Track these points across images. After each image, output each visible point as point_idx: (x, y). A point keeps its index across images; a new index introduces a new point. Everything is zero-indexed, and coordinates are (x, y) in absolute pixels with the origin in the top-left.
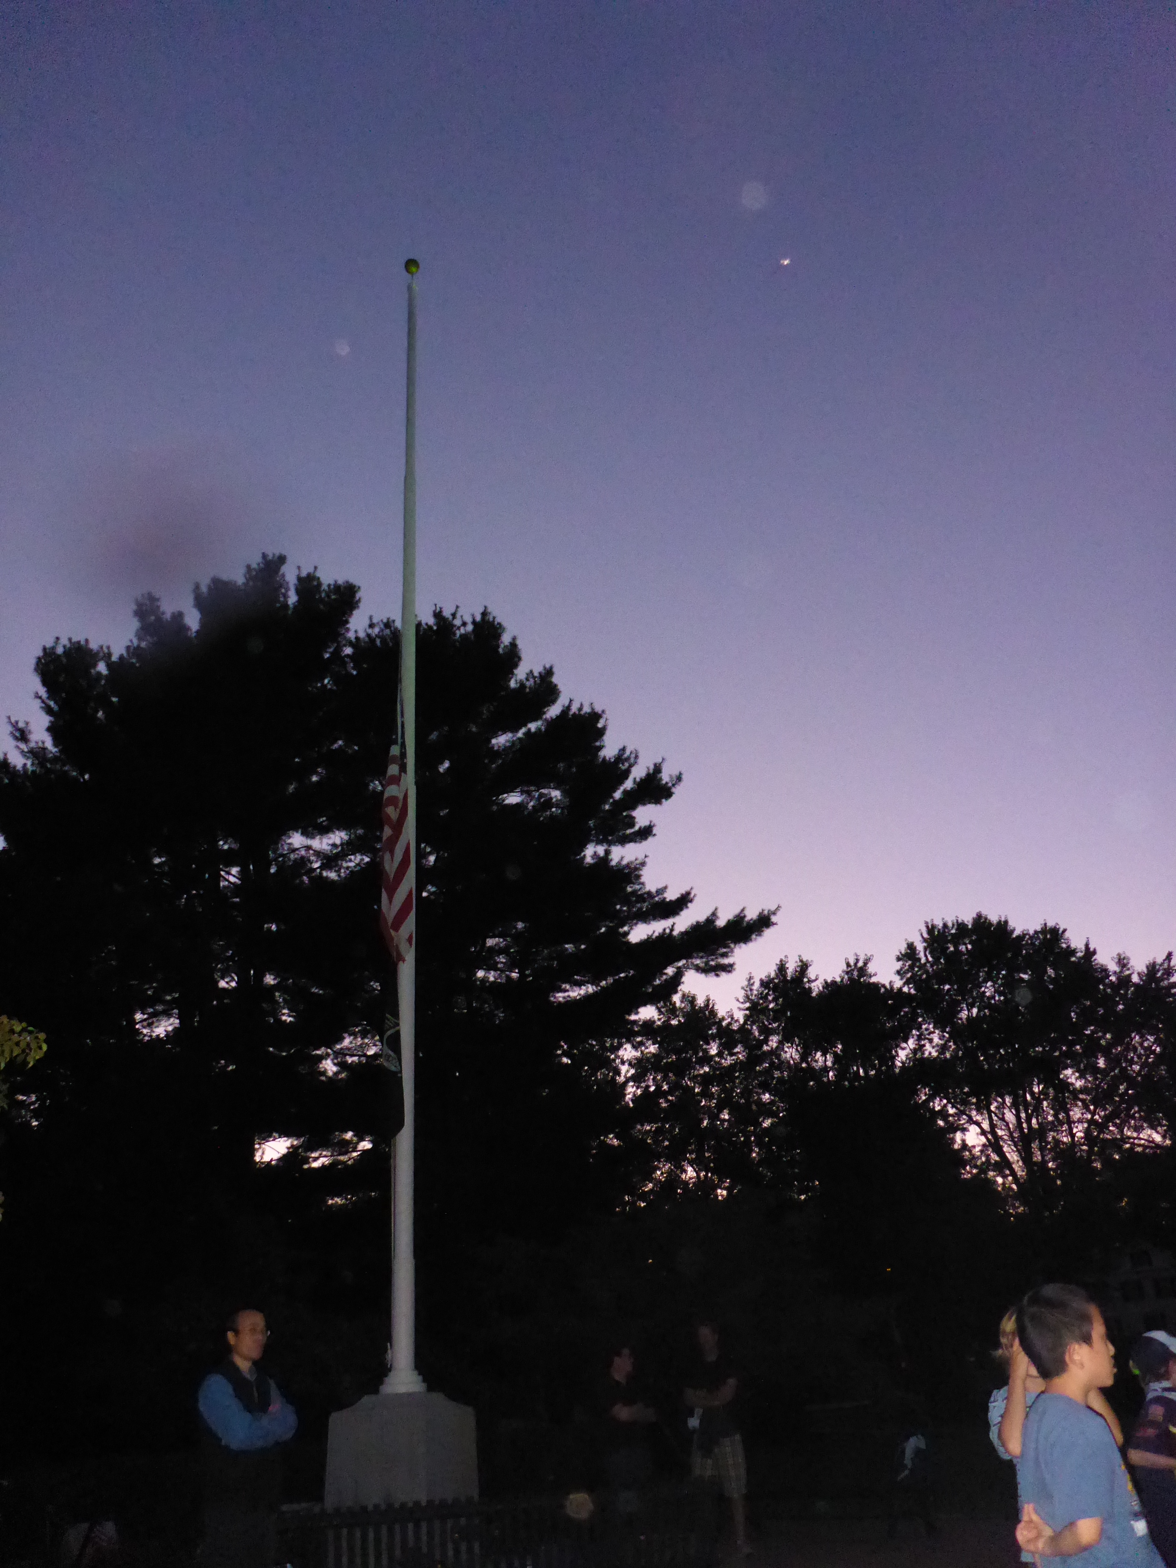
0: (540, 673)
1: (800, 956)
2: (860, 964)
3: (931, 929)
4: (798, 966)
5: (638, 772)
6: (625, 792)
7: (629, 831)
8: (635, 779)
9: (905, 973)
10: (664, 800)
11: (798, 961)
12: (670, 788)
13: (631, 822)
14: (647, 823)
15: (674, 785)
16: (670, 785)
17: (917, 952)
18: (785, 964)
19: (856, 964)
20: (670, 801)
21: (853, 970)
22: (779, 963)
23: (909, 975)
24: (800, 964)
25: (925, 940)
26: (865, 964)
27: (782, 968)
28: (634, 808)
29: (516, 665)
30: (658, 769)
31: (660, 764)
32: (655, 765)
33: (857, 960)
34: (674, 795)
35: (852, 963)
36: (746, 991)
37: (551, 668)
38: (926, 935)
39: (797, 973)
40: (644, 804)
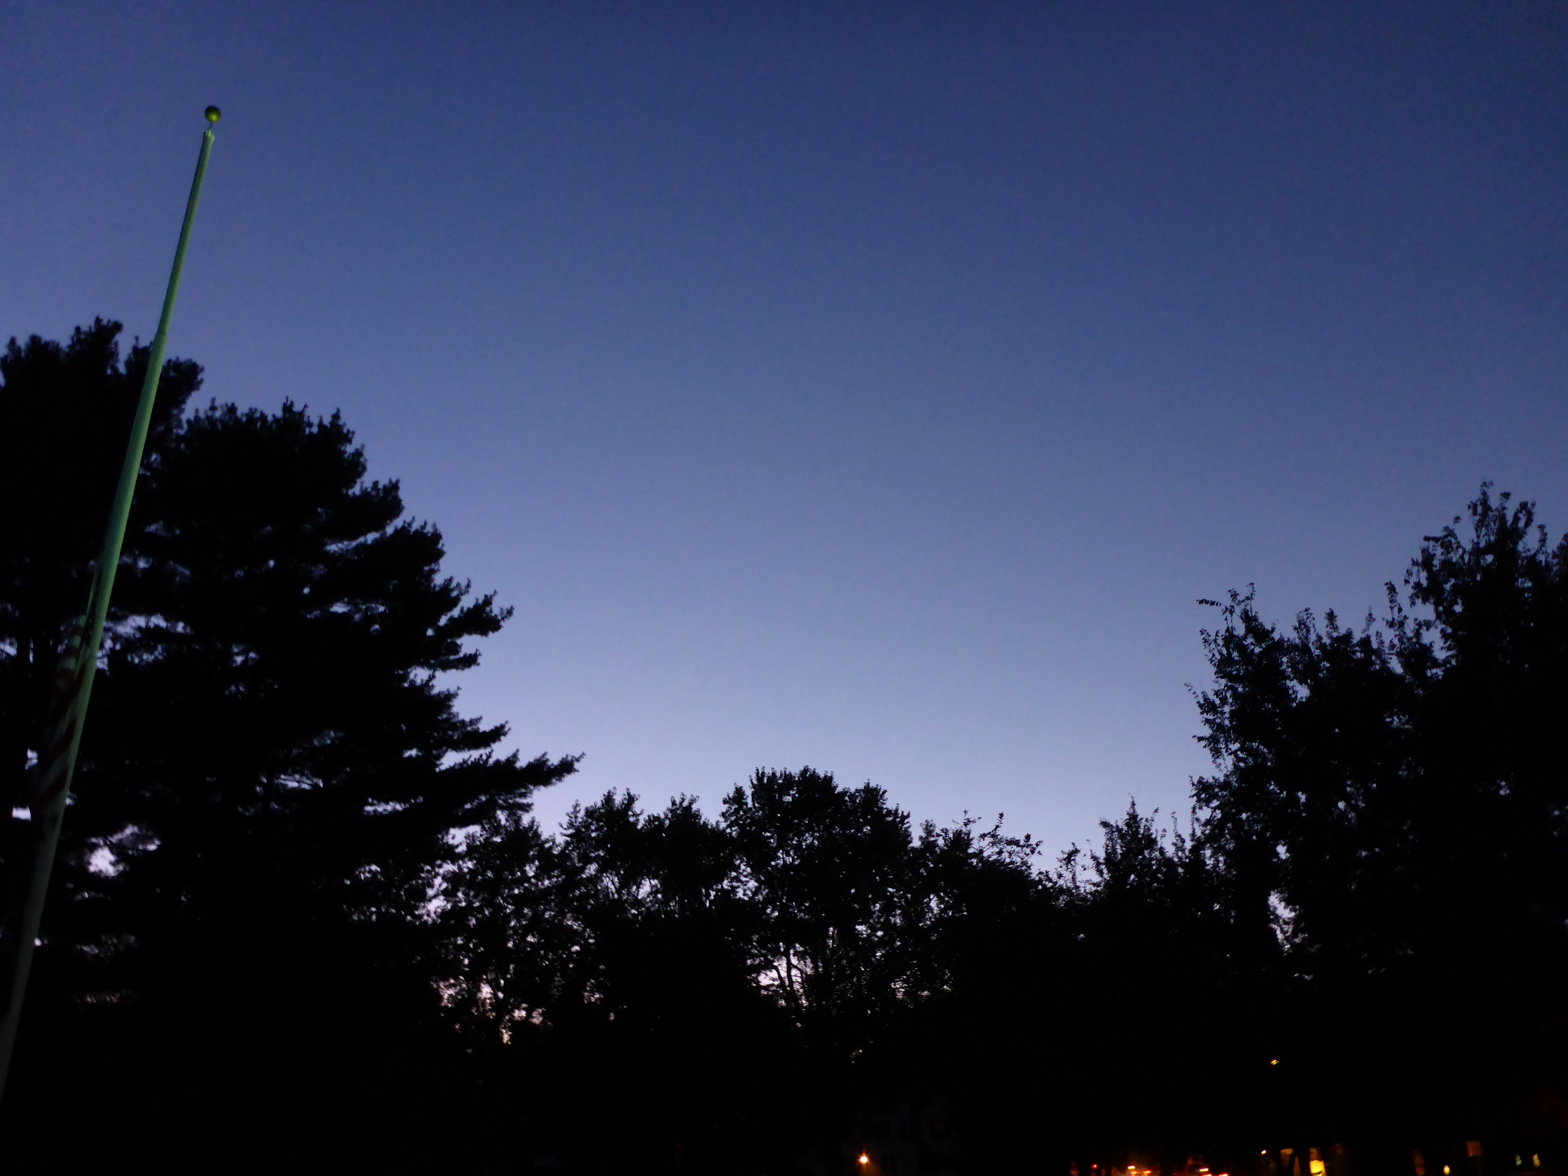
0: (385, 487)
1: (628, 789)
2: (685, 804)
3: (760, 777)
4: (625, 799)
5: (467, 602)
6: (452, 619)
7: (452, 657)
8: (462, 608)
9: (731, 815)
10: (491, 633)
11: (626, 794)
12: (499, 621)
13: (456, 649)
14: (473, 652)
15: (503, 619)
16: (500, 618)
17: (745, 797)
18: (612, 796)
19: (681, 804)
20: (497, 634)
21: (678, 809)
22: (606, 794)
23: (733, 818)
24: (627, 797)
25: (754, 786)
26: (691, 804)
27: (609, 799)
28: (460, 635)
29: (360, 474)
30: (488, 601)
31: (491, 597)
32: (486, 596)
33: (683, 800)
34: (501, 629)
35: (678, 803)
36: (570, 817)
37: (397, 482)
38: (755, 782)
39: (623, 806)
40: (470, 633)
